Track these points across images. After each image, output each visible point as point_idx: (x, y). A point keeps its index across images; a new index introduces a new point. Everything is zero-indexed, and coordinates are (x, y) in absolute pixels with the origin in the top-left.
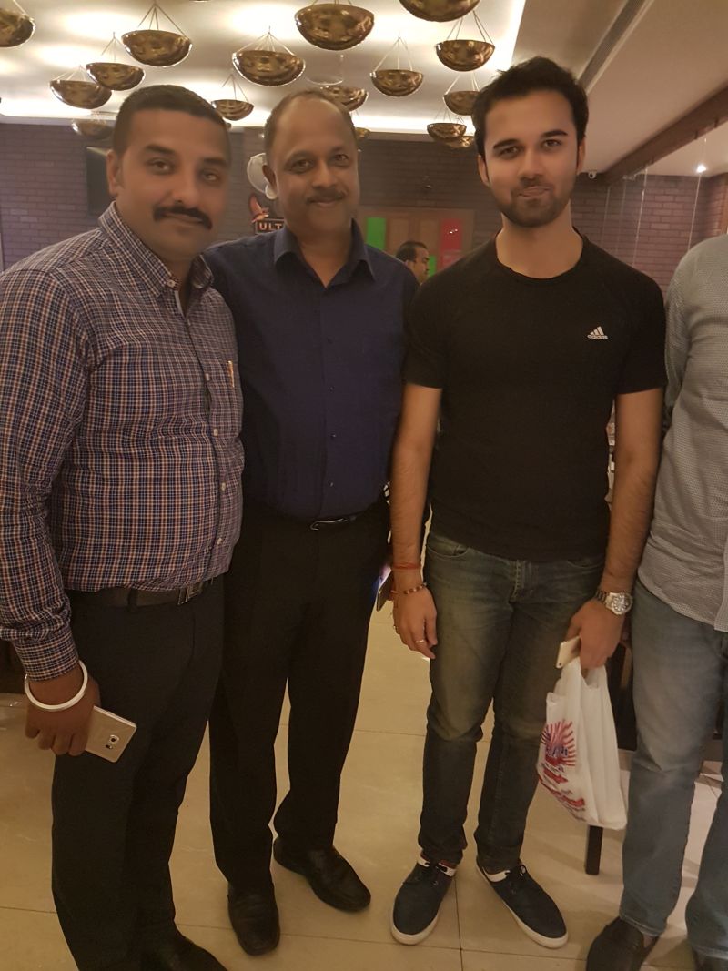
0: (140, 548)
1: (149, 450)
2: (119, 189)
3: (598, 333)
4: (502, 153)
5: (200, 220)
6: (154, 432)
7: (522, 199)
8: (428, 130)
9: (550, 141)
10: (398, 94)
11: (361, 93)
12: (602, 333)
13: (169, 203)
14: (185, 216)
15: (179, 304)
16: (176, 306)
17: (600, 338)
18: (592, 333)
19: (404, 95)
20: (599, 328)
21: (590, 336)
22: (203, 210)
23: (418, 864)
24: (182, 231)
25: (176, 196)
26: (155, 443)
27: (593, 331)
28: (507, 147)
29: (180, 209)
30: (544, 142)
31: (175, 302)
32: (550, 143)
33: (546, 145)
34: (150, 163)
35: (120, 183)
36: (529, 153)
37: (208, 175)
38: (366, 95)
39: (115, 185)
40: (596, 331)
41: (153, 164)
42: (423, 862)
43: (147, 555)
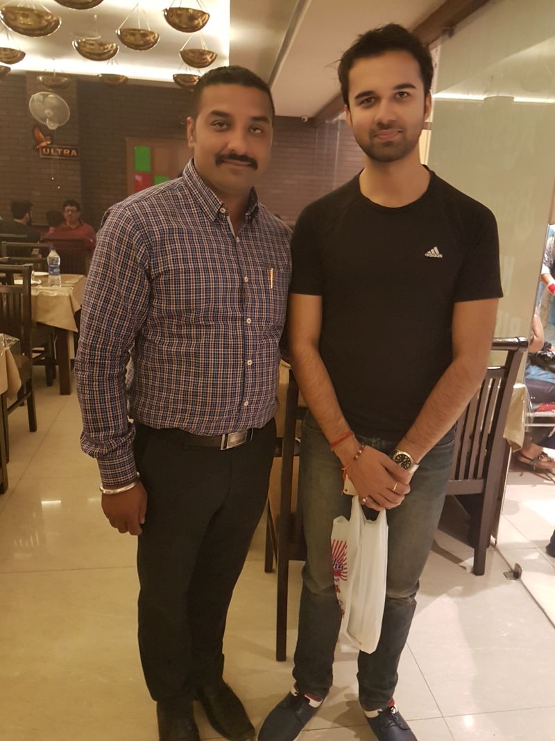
0: (185, 402)
1: (194, 332)
2: (194, 145)
3: (434, 253)
4: (362, 102)
5: (250, 163)
6: (197, 319)
7: (377, 140)
8: (174, 78)
9: (401, 93)
10: (142, 48)
11: (112, 46)
12: (437, 252)
13: (225, 152)
14: (239, 162)
15: (231, 227)
16: (229, 228)
17: (436, 256)
18: (429, 252)
19: (145, 49)
20: (436, 248)
21: (427, 255)
22: (251, 156)
23: (290, 693)
24: (235, 173)
25: (230, 146)
26: (199, 326)
27: (430, 250)
28: (366, 97)
29: (233, 156)
30: (397, 93)
31: (229, 225)
32: (402, 94)
33: (398, 96)
34: (213, 124)
35: (195, 140)
36: (384, 103)
37: (255, 129)
38: (117, 49)
39: (192, 142)
40: (432, 250)
41: (215, 125)
42: (294, 691)
43: (189, 407)
